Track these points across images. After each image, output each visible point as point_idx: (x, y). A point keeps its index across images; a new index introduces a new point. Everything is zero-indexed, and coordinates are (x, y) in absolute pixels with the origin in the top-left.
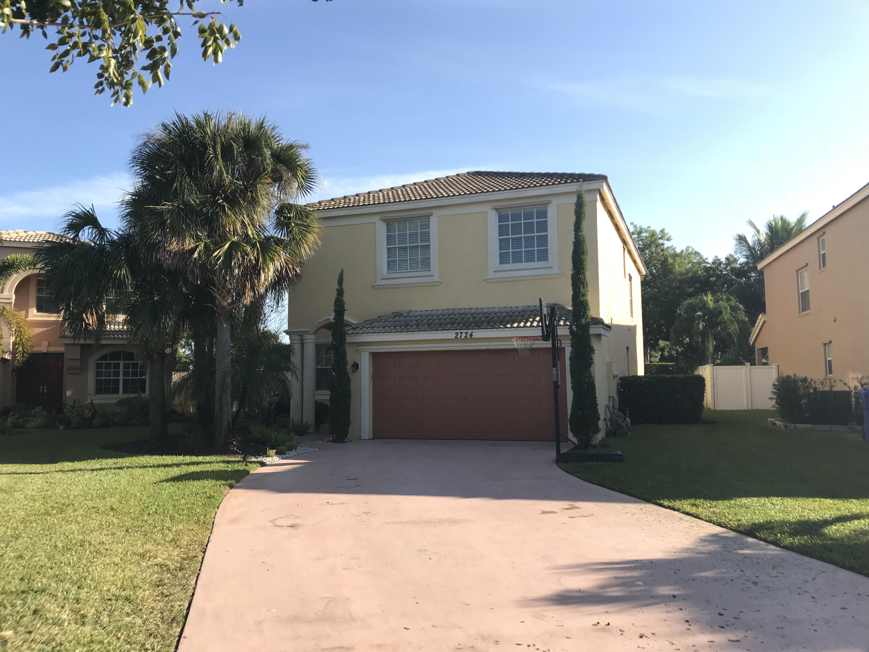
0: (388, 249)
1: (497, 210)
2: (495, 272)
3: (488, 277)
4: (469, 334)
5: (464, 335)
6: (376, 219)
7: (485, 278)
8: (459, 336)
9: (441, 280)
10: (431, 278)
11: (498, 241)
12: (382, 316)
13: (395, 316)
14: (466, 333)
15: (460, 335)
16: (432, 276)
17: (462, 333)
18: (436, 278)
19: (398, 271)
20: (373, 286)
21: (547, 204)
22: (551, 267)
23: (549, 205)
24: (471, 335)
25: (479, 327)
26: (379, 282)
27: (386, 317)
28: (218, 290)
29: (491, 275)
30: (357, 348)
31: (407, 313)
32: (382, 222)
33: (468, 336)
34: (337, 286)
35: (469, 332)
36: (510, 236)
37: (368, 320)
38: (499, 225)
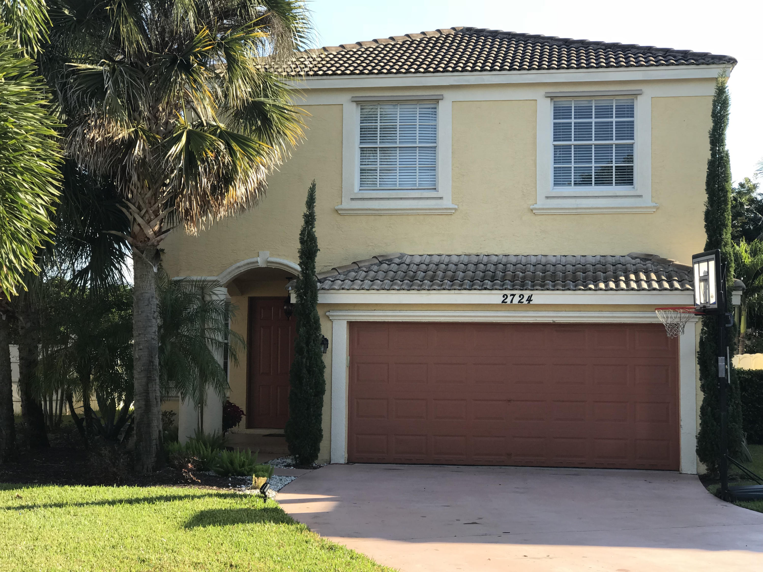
0: (362, 150)
1: (552, 98)
2: (547, 197)
3: (535, 206)
4: (526, 297)
5: (516, 300)
6: (344, 99)
7: (532, 207)
8: (508, 300)
9: (456, 207)
10: (439, 201)
11: (552, 148)
12: (360, 262)
13: (381, 263)
14: (522, 296)
15: (510, 298)
16: (441, 198)
17: (514, 295)
18: (447, 203)
19: (378, 188)
20: (337, 211)
21: (636, 95)
22: (640, 196)
23: (639, 97)
24: (529, 300)
25: (543, 287)
26: (346, 204)
27: (367, 264)
28: (140, 208)
29: (541, 203)
30: (328, 314)
31: (399, 258)
32: (354, 104)
33: (524, 301)
34: (304, 210)
35: (527, 293)
36: (573, 142)
37: (340, 268)
38: (555, 124)
